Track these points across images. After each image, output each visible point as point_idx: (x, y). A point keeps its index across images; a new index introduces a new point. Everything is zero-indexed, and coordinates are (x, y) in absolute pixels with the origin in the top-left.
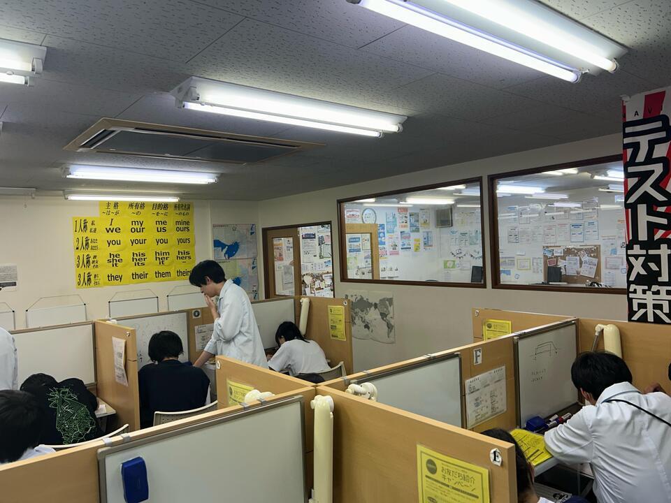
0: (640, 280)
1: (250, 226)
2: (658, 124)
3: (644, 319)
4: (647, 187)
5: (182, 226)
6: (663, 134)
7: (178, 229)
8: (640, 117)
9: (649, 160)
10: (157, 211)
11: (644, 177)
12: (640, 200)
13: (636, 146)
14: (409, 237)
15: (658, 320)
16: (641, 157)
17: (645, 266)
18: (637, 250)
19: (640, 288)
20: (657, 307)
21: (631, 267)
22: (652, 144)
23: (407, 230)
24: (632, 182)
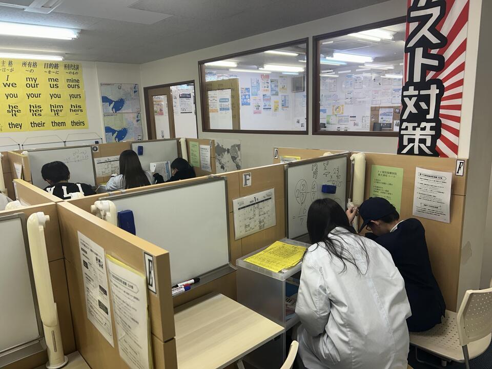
0: (412, 118)
1: (133, 86)
3: (411, 152)
4: (425, 31)
5: (72, 84)
7: (69, 86)
9: (429, 4)
10: (49, 69)
11: (423, 20)
12: (418, 45)
14: (269, 100)
15: (422, 153)
16: (423, 2)
17: (416, 105)
18: (412, 91)
19: (411, 125)
23: (268, 93)
24: (413, 26)
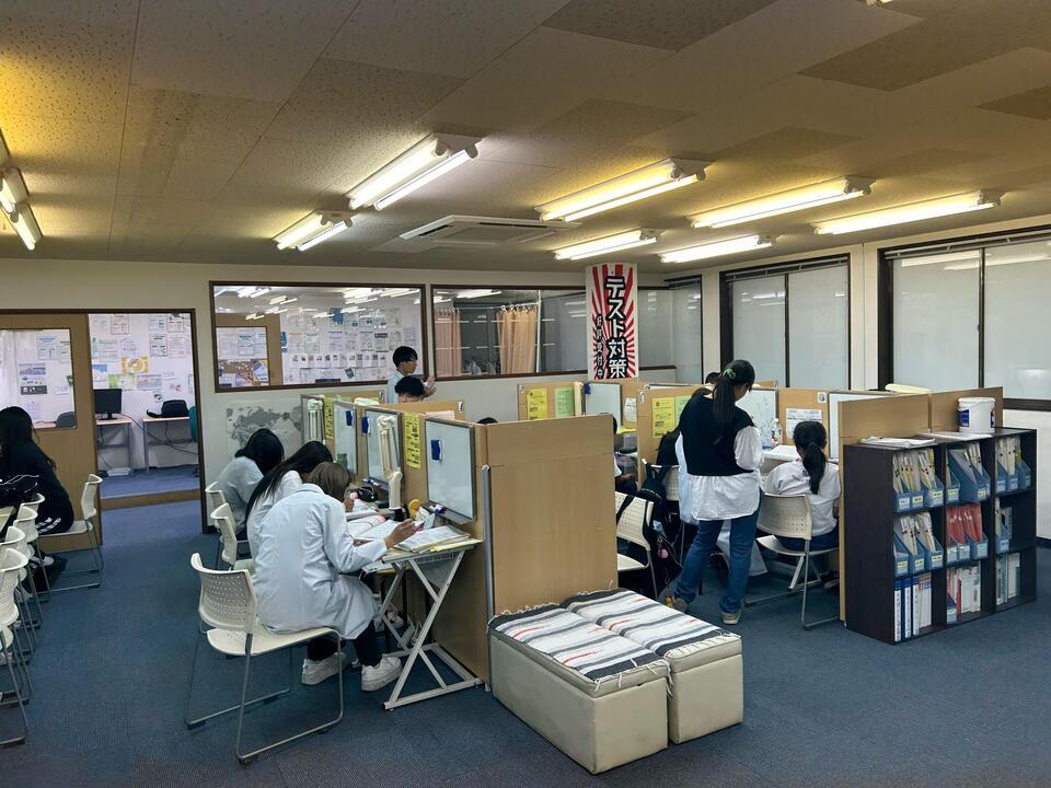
0: (615, 357)
2: (621, 281)
3: (615, 377)
4: (616, 311)
6: (622, 286)
8: (614, 275)
9: (617, 298)
11: (615, 305)
12: (614, 317)
13: (612, 289)
15: (621, 376)
16: (614, 296)
17: (616, 350)
18: (613, 342)
19: (614, 361)
20: (621, 370)
21: (610, 351)
22: (619, 289)
24: (611, 307)
